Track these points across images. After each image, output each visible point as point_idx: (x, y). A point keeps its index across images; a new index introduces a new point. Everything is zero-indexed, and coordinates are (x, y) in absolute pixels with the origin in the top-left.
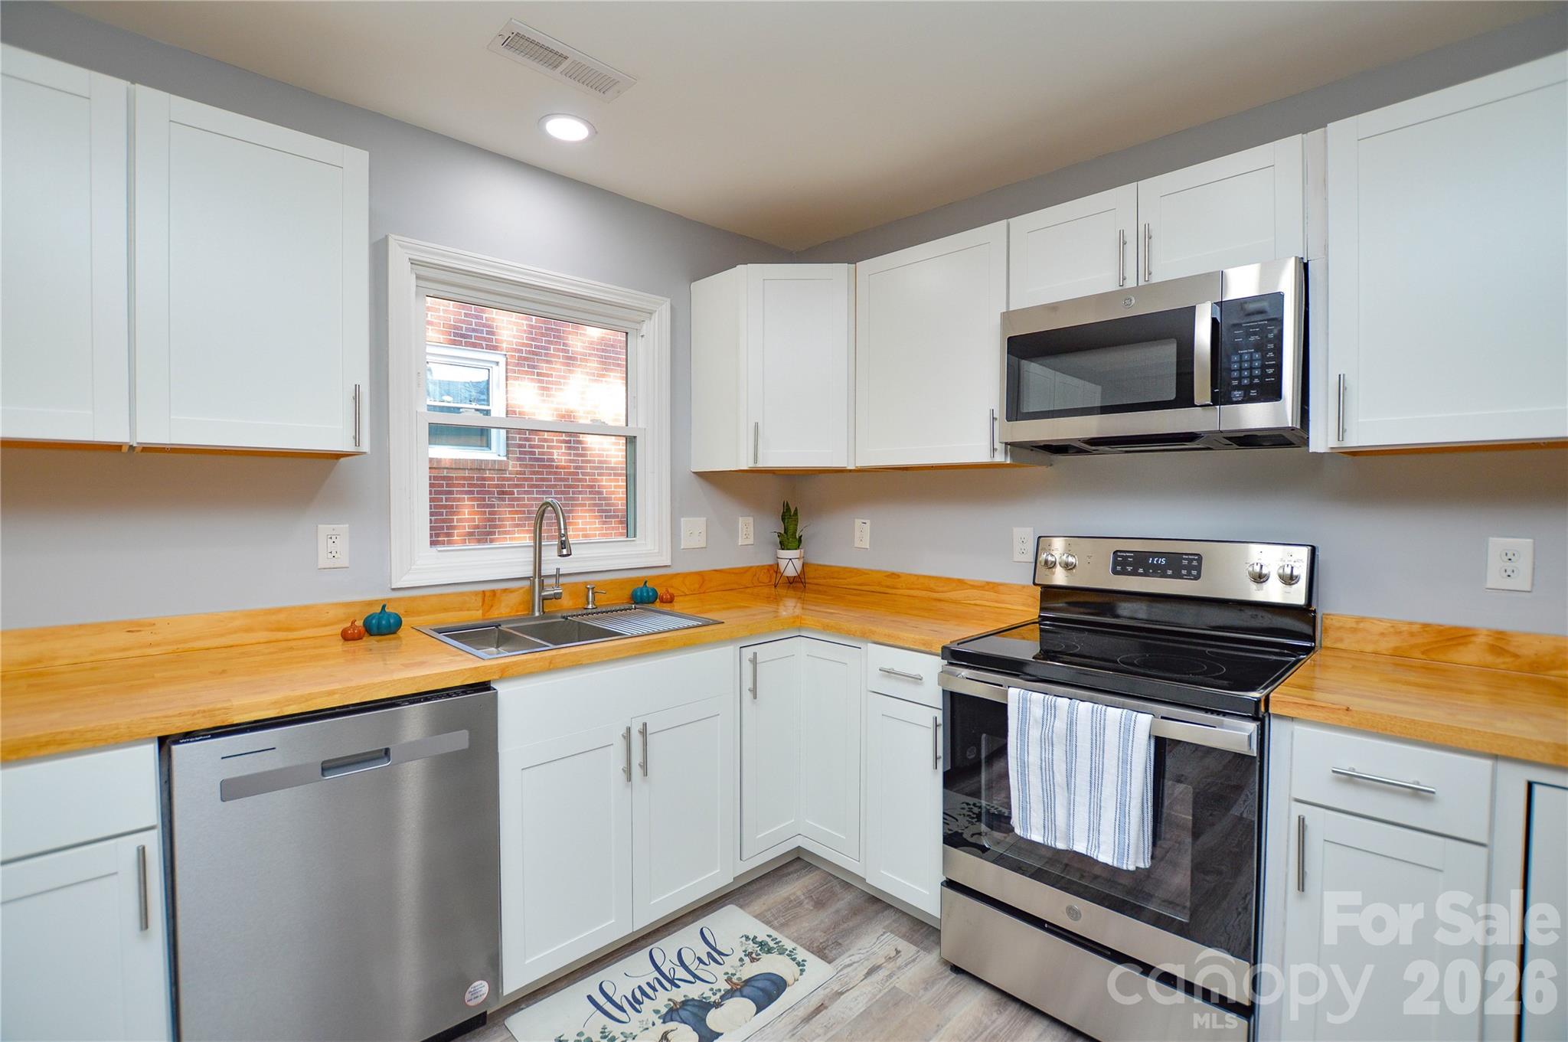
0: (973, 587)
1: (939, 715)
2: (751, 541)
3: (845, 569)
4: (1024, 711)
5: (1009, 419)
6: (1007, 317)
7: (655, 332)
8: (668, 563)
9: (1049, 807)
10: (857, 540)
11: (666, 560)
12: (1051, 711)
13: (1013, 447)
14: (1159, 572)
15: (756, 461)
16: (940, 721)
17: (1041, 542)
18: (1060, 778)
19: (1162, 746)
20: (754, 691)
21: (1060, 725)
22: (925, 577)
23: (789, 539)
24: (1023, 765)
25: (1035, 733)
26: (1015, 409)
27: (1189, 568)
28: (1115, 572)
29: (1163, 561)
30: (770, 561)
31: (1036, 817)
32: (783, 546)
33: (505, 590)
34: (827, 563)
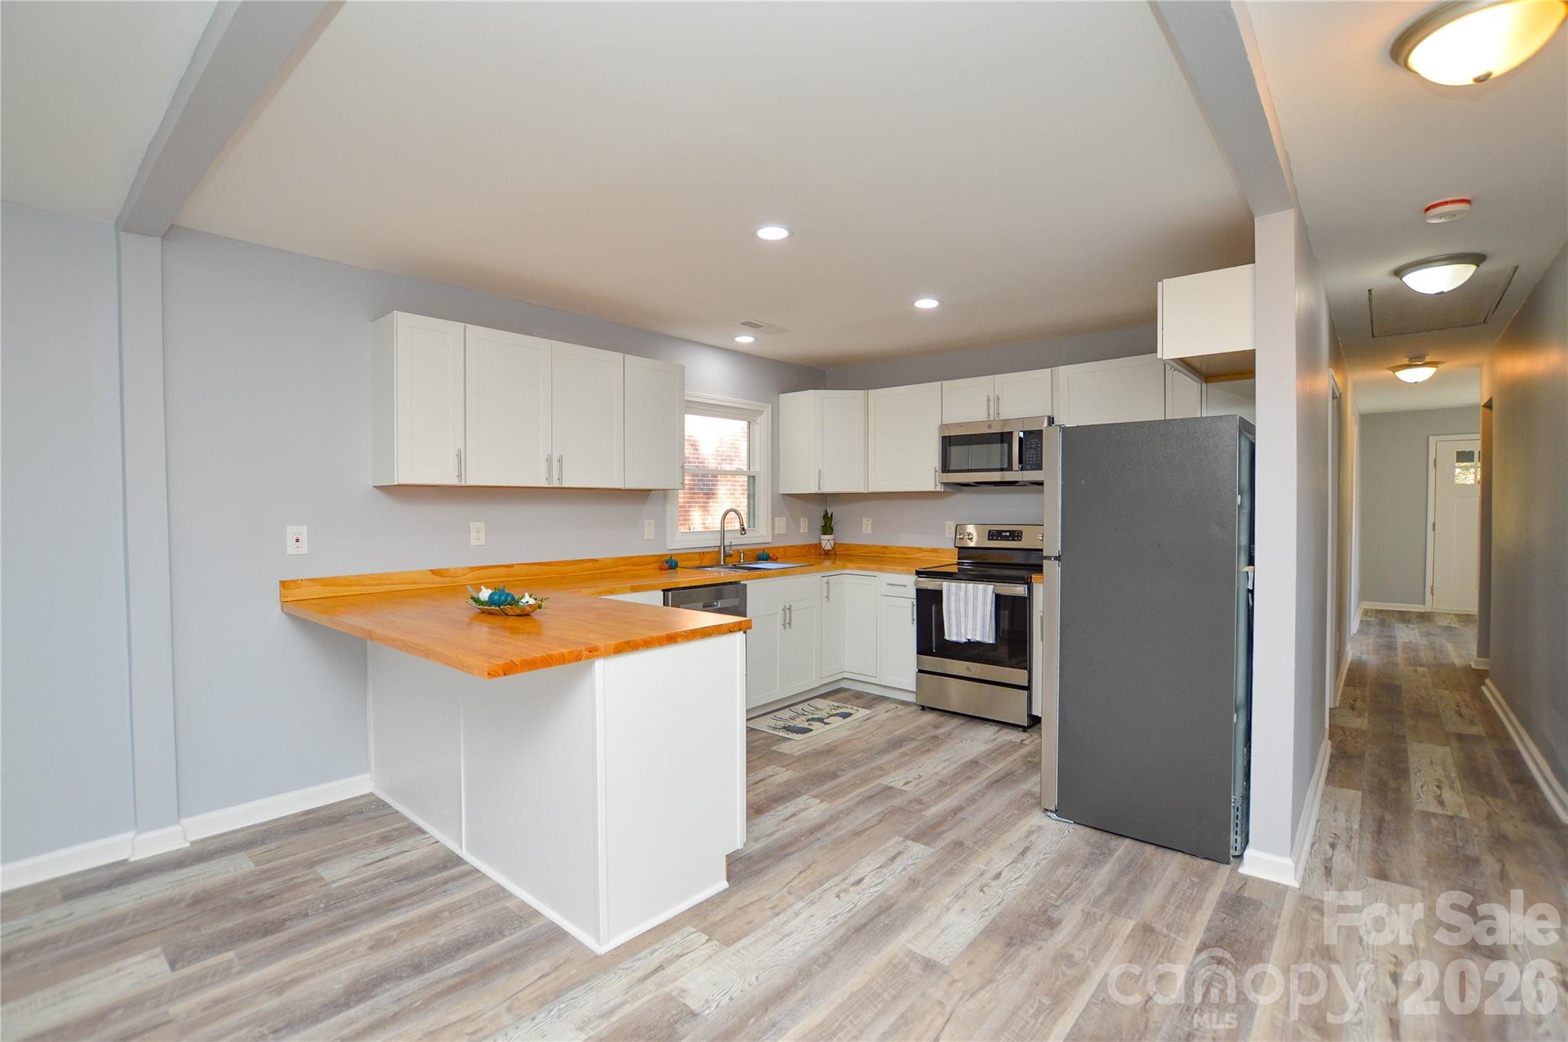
0: (926, 551)
1: (915, 601)
2: (806, 530)
3: (857, 545)
4: (949, 591)
5: (942, 472)
6: (943, 427)
7: (763, 421)
8: (770, 541)
9: (958, 626)
10: (864, 529)
11: (769, 539)
12: (959, 589)
13: (945, 484)
14: (1006, 538)
15: (819, 489)
16: (915, 603)
17: (959, 529)
18: (962, 613)
19: (999, 599)
20: (827, 597)
21: (962, 594)
22: (901, 547)
23: (827, 528)
24: (949, 612)
25: (953, 599)
26: (945, 468)
27: (1018, 536)
28: (989, 539)
29: (1008, 534)
30: (815, 542)
31: (954, 631)
32: (824, 533)
33: (707, 552)
34: (846, 542)
